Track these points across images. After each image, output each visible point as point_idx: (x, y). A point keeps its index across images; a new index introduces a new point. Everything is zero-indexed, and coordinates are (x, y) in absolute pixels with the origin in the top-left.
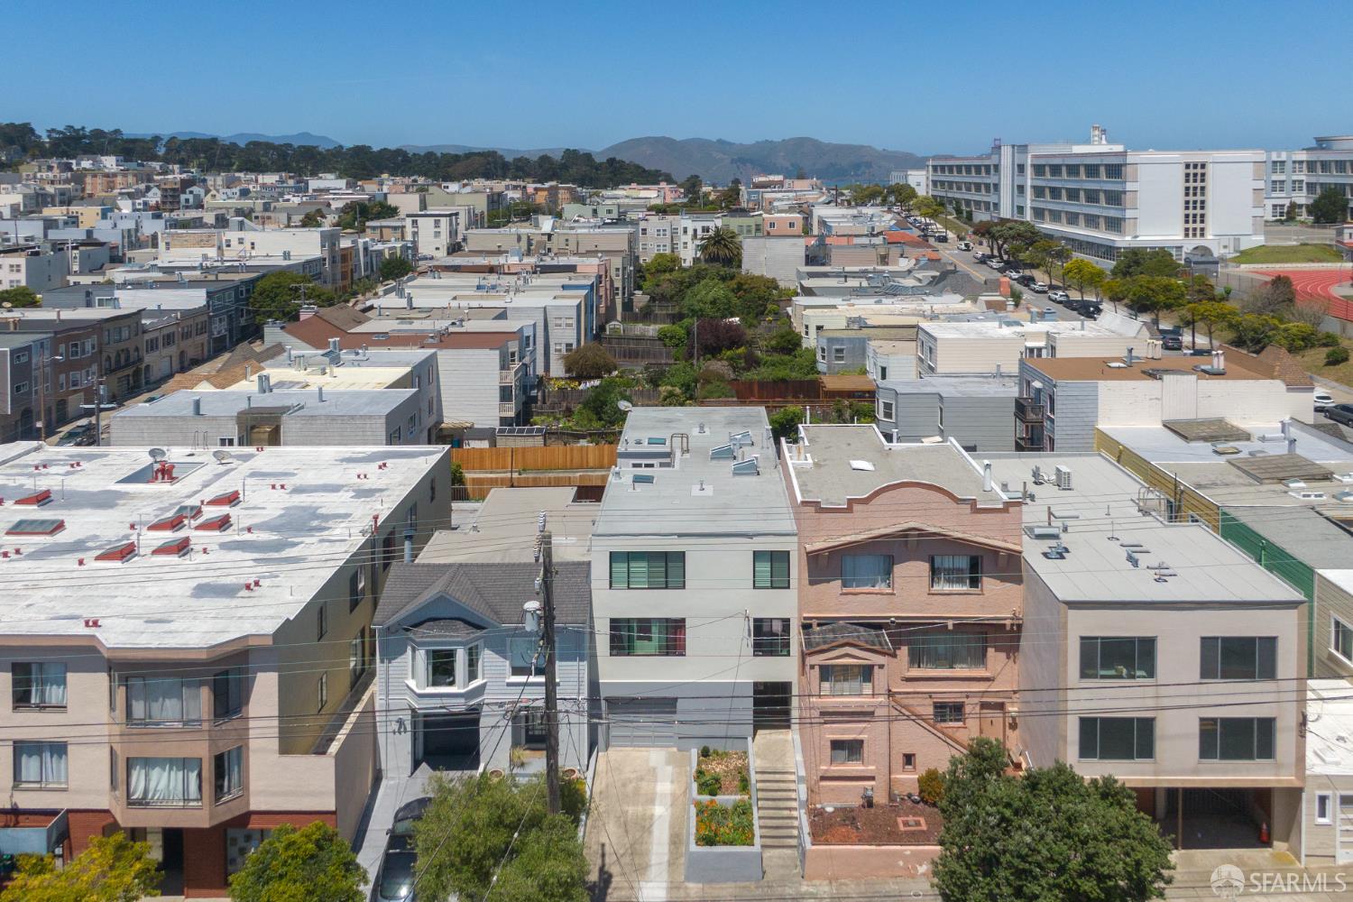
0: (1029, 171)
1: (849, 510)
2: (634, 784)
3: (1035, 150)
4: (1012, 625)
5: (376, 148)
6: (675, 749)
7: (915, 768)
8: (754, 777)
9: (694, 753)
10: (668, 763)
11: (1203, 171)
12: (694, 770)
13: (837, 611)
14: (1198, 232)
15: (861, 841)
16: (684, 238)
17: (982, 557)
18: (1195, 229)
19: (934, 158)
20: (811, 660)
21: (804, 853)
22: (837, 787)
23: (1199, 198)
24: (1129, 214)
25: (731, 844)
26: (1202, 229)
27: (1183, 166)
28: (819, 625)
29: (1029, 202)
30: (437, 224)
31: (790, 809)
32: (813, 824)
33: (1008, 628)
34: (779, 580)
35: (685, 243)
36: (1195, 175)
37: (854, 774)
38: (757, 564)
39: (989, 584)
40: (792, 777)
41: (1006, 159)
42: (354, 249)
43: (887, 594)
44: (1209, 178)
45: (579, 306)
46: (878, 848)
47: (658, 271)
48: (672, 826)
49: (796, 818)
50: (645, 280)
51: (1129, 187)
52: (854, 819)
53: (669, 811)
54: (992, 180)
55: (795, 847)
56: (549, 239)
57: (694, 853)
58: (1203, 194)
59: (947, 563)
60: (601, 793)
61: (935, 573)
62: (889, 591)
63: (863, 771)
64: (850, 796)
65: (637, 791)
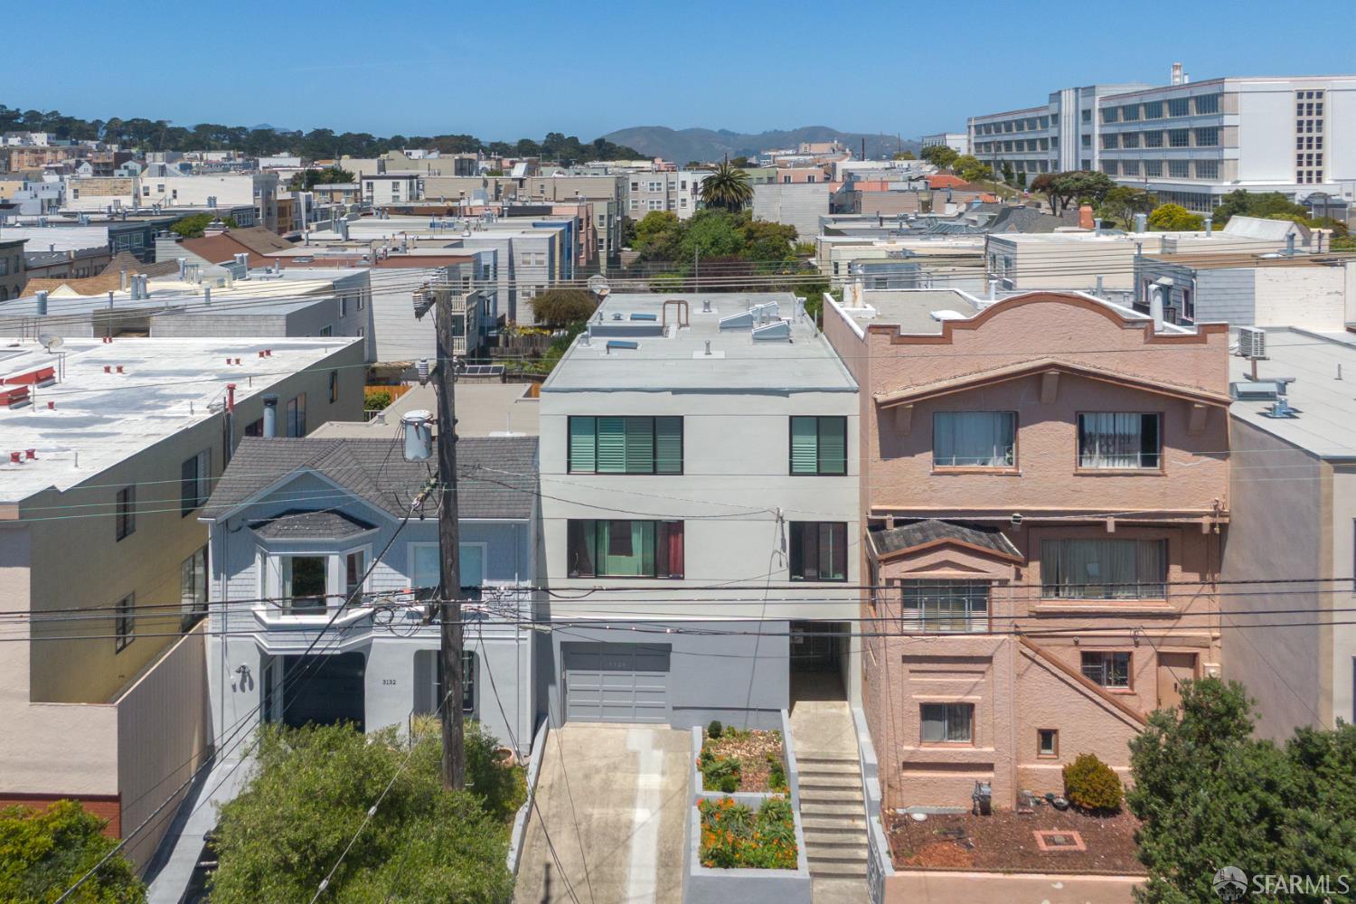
0: (1097, 117)
1: (946, 338)
2: (602, 776)
3: (1102, 92)
4: (1213, 525)
5: (338, 133)
6: (668, 727)
7: (1057, 753)
8: (794, 767)
9: (698, 733)
10: (656, 745)
11: (1319, 101)
12: (697, 755)
13: (926, 502)
14: (1314, 177)
15: (977, 866)
16: (682, 194)
17: (1162, 415)
18: (1310, 173)
19: (976, 119)
20: (886, 572)
21: (881, 885)
22: (931, 780)
23: (1315, 134)
24: (1228, 154)
25: (760, 864)
26: (1319, 173)
27: (1295, 94)
28: (897, 523)
29: (1097, 153)
30: (395, 185)
31: (852, 817)
32: (893, 839)
33: (1206, 530)
34: (831, 462)
35: (684, 200)
36: (1310, 106)
37: (960, 760)
38: (795, 438)
39: (1173, 457)
40: (855, 769)
41: (1068, 106)
42: (295, 201)
43: (1008, 474)
44: (1327, 109)
45: (552, 240)
46: (1007, 877)
47: (650, 231)
48: (662, 839)
49: (864, 832)
50: (636, 239)
51: (1228, 120)
52: (961, 831)
53: (658, 815)
54: (1051, 132)
55: (864, 876)
56: (521, 186)
57: (696, 877)
58: (1319, 130)
59: (1105, 425)
60: (551, 786)
61: (1085, 442)
62: (1011, 470)
63: (974, 754)
64: (954, 795)
65: (606, 786)
